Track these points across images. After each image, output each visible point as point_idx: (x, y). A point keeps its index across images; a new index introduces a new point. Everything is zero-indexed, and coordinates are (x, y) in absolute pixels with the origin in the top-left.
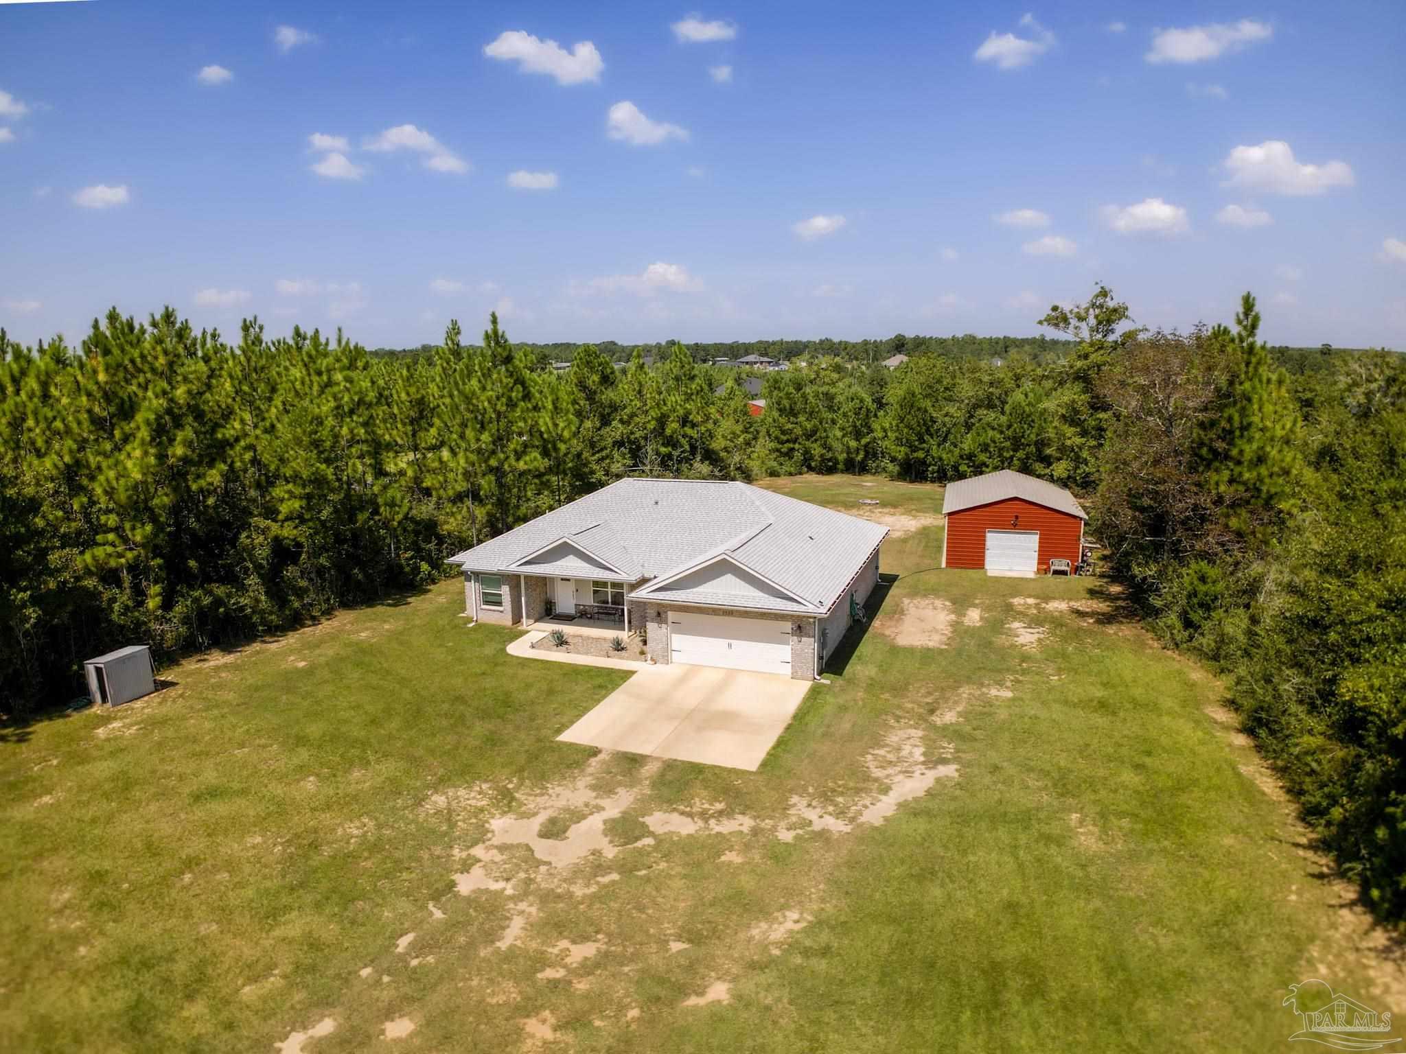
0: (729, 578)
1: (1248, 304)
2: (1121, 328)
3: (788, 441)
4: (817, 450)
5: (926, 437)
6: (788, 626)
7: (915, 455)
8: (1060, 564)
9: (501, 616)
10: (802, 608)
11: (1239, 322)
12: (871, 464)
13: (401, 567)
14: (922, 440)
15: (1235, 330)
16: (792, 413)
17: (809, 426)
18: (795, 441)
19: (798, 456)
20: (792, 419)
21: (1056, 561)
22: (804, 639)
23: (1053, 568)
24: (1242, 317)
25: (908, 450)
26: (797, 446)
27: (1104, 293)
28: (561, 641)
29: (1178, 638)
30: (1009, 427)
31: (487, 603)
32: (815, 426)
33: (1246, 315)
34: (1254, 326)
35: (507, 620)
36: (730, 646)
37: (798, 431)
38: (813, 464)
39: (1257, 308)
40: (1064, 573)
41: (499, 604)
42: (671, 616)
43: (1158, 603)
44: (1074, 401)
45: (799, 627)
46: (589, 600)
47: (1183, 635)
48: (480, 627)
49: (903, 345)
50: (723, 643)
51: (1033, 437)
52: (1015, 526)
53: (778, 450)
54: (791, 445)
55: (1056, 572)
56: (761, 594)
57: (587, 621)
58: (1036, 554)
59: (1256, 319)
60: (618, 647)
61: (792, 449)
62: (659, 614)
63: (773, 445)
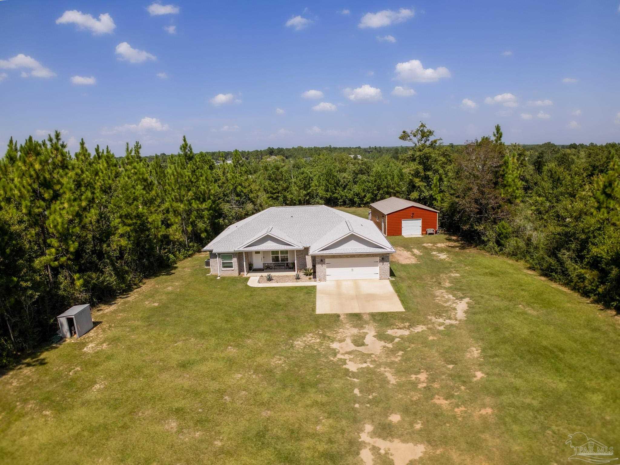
0: (353, 242)
1: (498, 129)
2: (432, 138)
3: (275, 193)
4: (289, 196)
5: (337, 188)
6: (378, 259)
7: (334, 195)
8: (430, 231)
9: (233, 272)
10: (386, 251)
11: (495, 135)
12: (312, 201)
13: (162, 257)
14: (336, 190)
15: (493, 138)
16: (275, 180)
17: (285, 185)
18: (278, 193)
19: (281, 199)
20: (277, 183)
21: (428, 229)
22: (384, 263)
23: (428, 232)
24: (496, 133)
25: (331, 194)
26: (280, 195)
27: (423, 126)
28: (270, 279)
29: (497, 250)
30: (375, 181)
31: (224, 267)
32: (287, 185)
33: (497, 133)
34: (501, 137)
35: (235, 274)
36: (352, 270)
37: (280, 188)
38: (288, 202)
39: (501, 130)
40: (432, 234)
41: (231, 267)
42: (327, 260)
43: (486, 239)
44: (417, 168)
45: (383, 258)
46: (270, 261)
47: (497, 249)
48: (223, 278)
49: (273, 152)
50: (350, 269)
51: (385, 185)
52: (412, 217)
53: (272, 197)
54: (278, 195)
55: (430, 234)
56: (367, 247)
57: (270, 270)
58: (421, 228)
59: (501, 133)
60: (298, 278)
61: (278, 196)
62: (322, 260)
63: (270, 195)
